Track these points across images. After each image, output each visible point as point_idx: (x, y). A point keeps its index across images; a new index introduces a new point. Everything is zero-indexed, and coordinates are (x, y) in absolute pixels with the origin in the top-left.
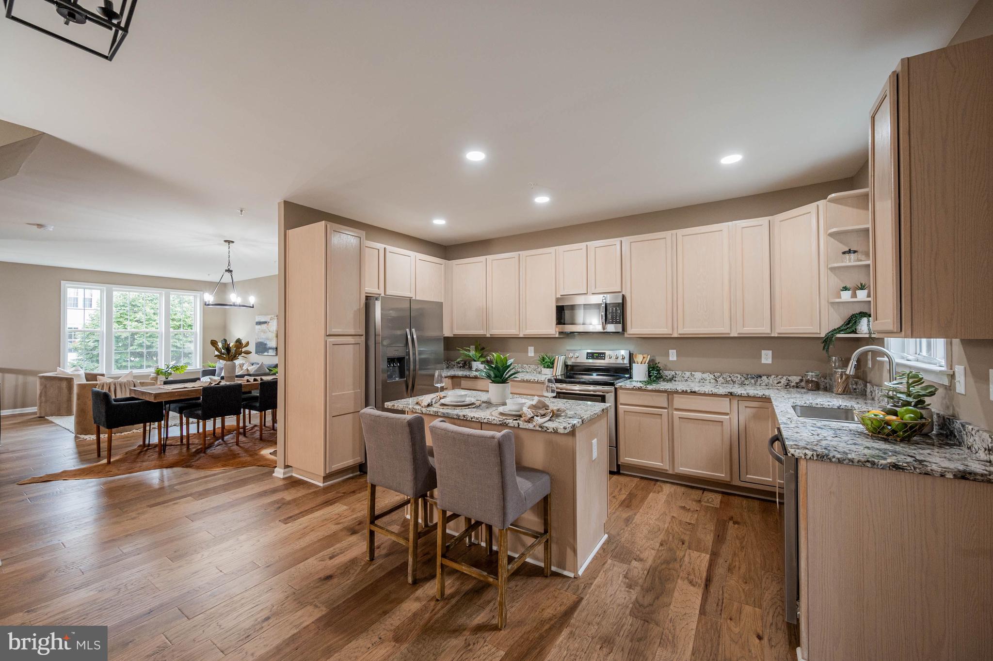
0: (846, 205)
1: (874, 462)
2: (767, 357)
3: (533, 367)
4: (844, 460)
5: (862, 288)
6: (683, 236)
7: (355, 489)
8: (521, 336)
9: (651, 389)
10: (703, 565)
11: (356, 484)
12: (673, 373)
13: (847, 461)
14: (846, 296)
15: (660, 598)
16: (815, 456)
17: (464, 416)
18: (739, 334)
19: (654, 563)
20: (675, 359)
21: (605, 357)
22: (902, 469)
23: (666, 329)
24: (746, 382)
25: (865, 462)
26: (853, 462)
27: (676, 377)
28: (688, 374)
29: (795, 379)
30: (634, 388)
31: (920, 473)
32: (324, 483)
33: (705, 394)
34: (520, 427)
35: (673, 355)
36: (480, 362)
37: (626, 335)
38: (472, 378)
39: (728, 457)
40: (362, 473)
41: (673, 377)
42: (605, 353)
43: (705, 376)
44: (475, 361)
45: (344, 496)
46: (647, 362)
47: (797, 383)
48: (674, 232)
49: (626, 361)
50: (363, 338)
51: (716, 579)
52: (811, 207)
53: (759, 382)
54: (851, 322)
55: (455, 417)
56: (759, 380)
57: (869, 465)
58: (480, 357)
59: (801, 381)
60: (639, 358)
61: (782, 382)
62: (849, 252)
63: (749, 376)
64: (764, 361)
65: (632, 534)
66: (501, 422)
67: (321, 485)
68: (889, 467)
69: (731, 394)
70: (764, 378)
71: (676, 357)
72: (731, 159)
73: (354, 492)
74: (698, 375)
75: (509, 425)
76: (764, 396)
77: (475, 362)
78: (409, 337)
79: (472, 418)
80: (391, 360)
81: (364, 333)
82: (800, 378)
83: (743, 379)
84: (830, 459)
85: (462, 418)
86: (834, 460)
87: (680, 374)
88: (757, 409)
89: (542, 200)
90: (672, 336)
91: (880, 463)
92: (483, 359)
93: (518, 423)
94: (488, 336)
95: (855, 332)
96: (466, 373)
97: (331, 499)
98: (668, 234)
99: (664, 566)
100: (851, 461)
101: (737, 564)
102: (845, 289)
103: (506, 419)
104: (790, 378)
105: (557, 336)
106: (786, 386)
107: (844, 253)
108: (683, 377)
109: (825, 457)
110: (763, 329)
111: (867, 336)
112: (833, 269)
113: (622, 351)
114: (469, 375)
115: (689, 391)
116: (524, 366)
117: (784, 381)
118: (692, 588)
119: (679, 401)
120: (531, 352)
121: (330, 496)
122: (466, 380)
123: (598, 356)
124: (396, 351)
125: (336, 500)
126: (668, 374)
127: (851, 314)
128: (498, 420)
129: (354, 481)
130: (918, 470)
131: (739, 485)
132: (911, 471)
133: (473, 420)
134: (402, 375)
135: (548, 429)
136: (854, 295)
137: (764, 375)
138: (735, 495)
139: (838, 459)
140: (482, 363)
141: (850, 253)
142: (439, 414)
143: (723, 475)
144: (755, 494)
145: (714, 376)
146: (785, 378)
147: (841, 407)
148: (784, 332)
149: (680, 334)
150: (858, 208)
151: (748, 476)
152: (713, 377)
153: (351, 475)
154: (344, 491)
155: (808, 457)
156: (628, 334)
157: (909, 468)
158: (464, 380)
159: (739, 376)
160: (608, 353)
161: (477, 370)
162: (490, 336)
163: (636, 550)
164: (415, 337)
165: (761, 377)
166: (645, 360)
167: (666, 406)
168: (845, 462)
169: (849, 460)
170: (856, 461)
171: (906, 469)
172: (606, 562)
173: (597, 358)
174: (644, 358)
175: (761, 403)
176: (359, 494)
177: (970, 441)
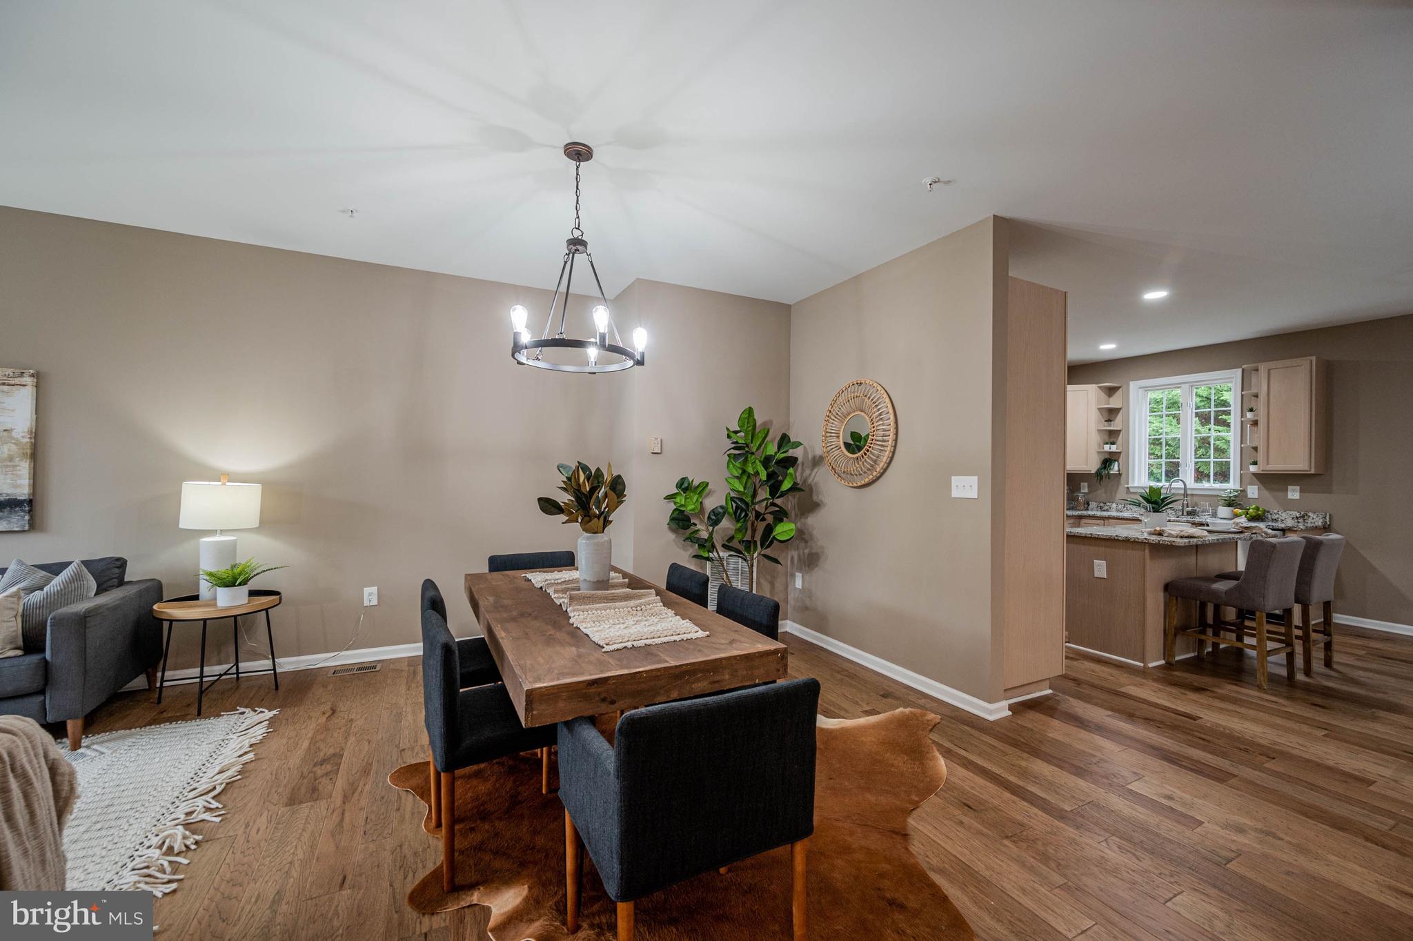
177: (1275, 517)
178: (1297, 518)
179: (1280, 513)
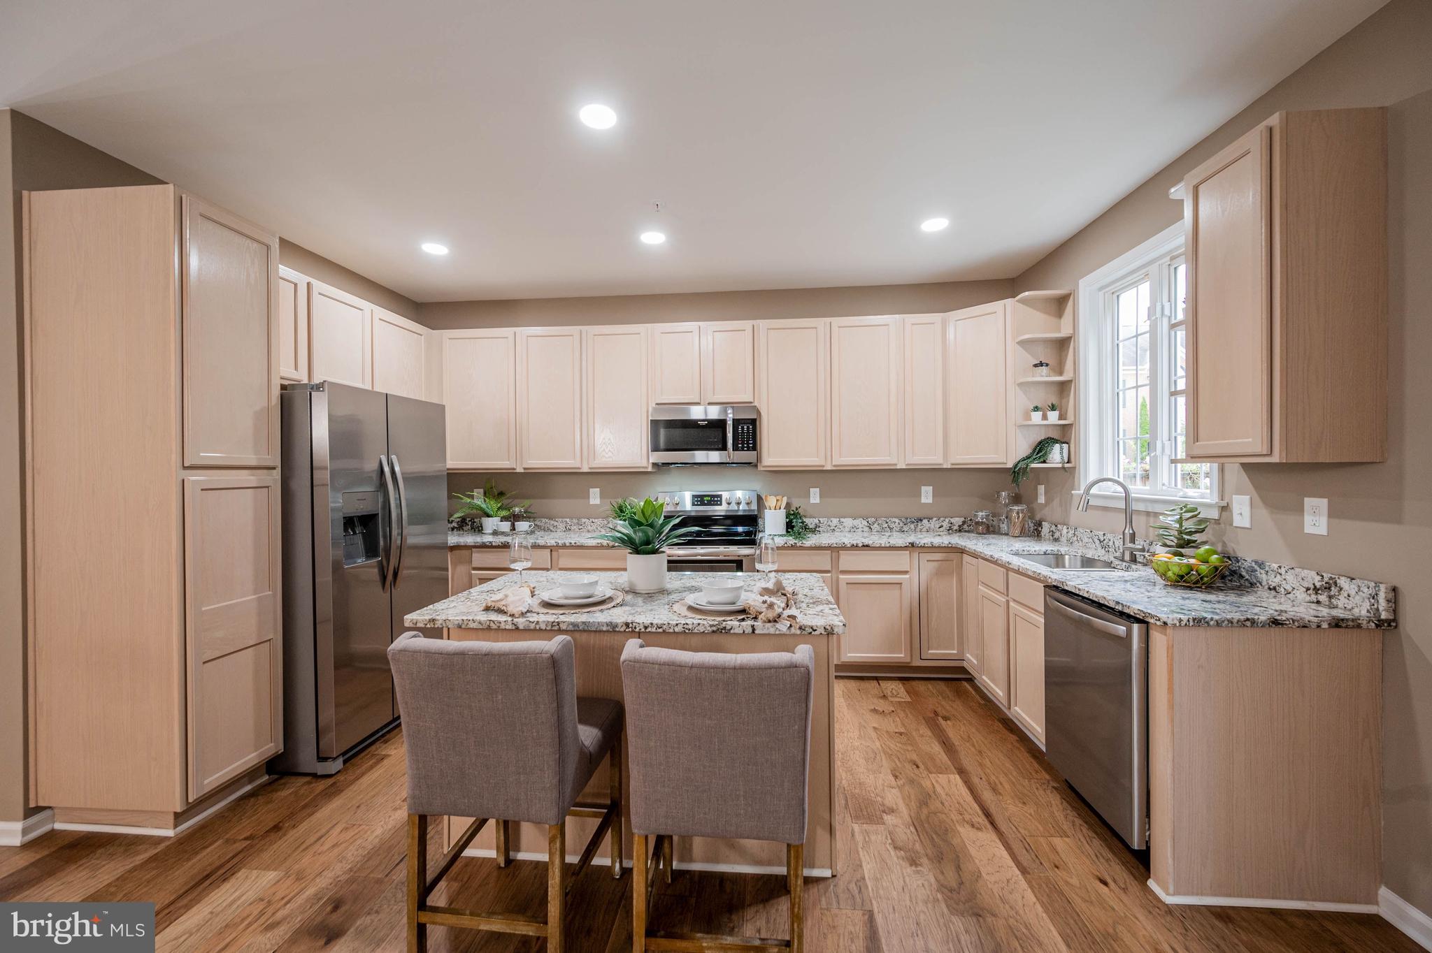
0: (1035, 308)
1: (1253, 619)
2: (927, 495)
3: (598, 521)
4: (1223, 621)
5: (1053, 408)
6: (839, 327)
7: (277, 820)
8: (585, 469)
9: (809, 546)
10: (964, 794)
11: (270, 806)
12: (816, 521)
13: (1226, 622)
14: (1036, 417)
15: (962, 866)
16: (1191, 621)
17: (627, 625)
18: (907, 465)
19: (910, 810)
20: (818, 501)
21: (721, 501)
22: (1282, 624)
23: (817, 459)
24: (905, 528)
25: (1245, 621)
26: (1232, 623)
27: (819, 527)
28: (835, 521)
29: (957, 521)
30: (786, 545)
31: (1298, 627)
32: (176, 826)
33: (880, 548)
34: (756, 632)
35: (815, 496)
36: (499, 518)
37: (760, 468)
38: (498, 547)
39: (908, 629)
40: (276, 776)
41: (817, 526)
42: (721, 495)
43: (858, 522)
44: (488, 516)
45: (252, 846)
46: (783, 506)
47: (959, 526)
48: (828, 320)
49: (754, 507)
50: (277, 474)
51: (993, 809)
52: (998, 306)
53: (919, 527)
54: (1041, 449)
55: (604, 629)
56: (919, 524)
57: (1248, 624)
58: (499, 509)
59: (964, 523)
60: (771, 501)
61: (945, 526)
62: (1041, 364)
63: (909, 520)
64: (924, 500)
65: (849, 771)
66: (715, 629)
67: (170, 833)
68: (1269, 624)
69: (912, 545)
70: (925, 521)
71: (818, 498)
72: (935, 225)
73: (276, 828)
74: (848, 522)
75: (732, 632)
76: (950, 545)
77: (491, 518)
78: (387, 469)
79: (646, 628)
80: (349, 522)
81: (277, 462)
82: (963, 519)
83: (901, 524)
84: (1207, 623)
85: (622, 629)
86: (1212, 623)
87: (826, 523)
88: (939, 562)
89: (653, 238)
90: (824, 469)
91: (1260, 621)
92: (504, 513)
93: (753, 626)
94: (520, 470)
95: (1044, 462)
96: (469, 539)
97: (218, 863)
98: (821, 323)
99: (925, 811)
100: (1230, 621)
101: (993, 777)
102: (1036, 409)
103: (724, 621)
104: (952, 520)
105: (650, 469)
106: (948, 530)
107: (1036, 366)
108: (829, 526)
109: (1202, 621)
110: (934, 458)
111: (1060, 465)
112: (1021, 385)
113: (737, 492)
114: (490, 542)
115: (860, 545)
116: (583, 520)
117: (946, 524)
118: (980, 834)
119: (847, 560)
120: (595, 497)
121: (209, 855)
122: (482, 552)
123: (711, 500)
124: (360, 501)
125: (235, 860)
126: (811, 522)
127: (1039, 440)
128: (707, 625)
129: (261, 799)
130: (1296, 624)
131: (919, 665)
132: (1290, 626)
133: (649, 629)
134: (371, 551)
135: (816, 630)
136: (1045, 417)
137: (924, 518)
138: (914, 679)
139: (1217, 621)
140: (504, 519)
141: (1042, 366)
142: (563, 627)
143: (902, 655)
144: (934, 673)
145: (868, 522)
146: (947, 520)
147: (1047, 552)
148: (958, 462)
149: (834, 466)
150: (1046, 313)
151: (930, 652)
152: (866, 524)
153: (248, 788)
154: (249, 834)
155: (1183, 623)
156: (764, 467)
157: (1288, 622)
158: (478, 552)
159: (897, 521)
160: (725, 495)
161: (495, 533)
162: (523, 471)
163: (872, 795)
164: (397, 469)
165: (921, 520)
166: (779, 503)
167: (829, 568)
168: (1224, 624)
169: (1228, 621)
170: (1235, 621)
171: (1286, 624)
172: (853, 830)
173: (709, 503)
174: (777, 500)
175: (944, 554)
176: (295, 831)
177: (1275, 581)
178: (1316, 590)
179: (1283, 571)
